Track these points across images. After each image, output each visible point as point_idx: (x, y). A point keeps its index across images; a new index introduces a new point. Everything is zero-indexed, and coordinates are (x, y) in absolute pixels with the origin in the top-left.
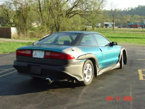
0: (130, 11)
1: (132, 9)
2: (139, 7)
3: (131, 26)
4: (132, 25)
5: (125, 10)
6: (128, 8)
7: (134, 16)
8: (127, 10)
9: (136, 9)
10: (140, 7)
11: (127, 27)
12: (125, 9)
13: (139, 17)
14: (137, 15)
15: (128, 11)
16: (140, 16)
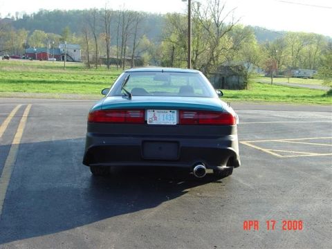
0: (21, 19)
1: (26, 17)
2: (41, 13)
3: (33, 56)
4: (34, 54)
5: (10, 17)
6: (17, 13)
7: (34, 33)
8: (13, 17)
9: (34, 16)
10: (44, 12)
11: (24, 58)
12: (9, 15)
13: (46, 35)
14: (40, 31)
15: (15, 19)
16: (49, 34)
